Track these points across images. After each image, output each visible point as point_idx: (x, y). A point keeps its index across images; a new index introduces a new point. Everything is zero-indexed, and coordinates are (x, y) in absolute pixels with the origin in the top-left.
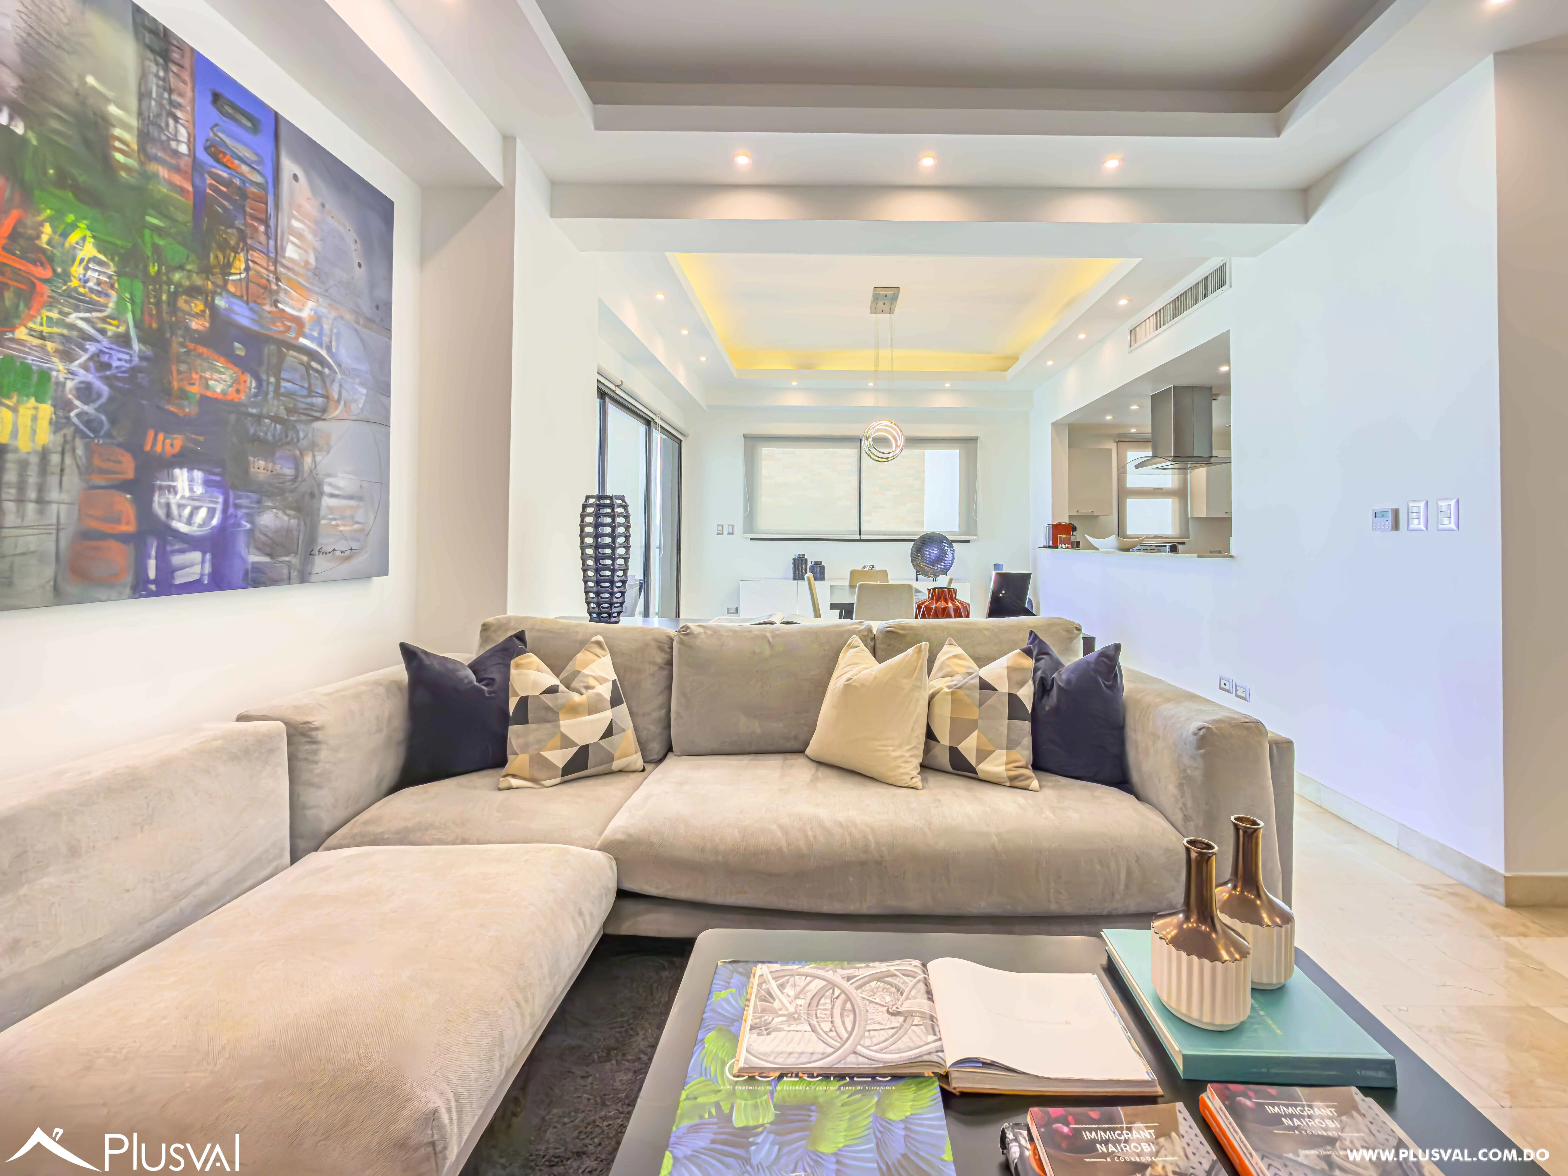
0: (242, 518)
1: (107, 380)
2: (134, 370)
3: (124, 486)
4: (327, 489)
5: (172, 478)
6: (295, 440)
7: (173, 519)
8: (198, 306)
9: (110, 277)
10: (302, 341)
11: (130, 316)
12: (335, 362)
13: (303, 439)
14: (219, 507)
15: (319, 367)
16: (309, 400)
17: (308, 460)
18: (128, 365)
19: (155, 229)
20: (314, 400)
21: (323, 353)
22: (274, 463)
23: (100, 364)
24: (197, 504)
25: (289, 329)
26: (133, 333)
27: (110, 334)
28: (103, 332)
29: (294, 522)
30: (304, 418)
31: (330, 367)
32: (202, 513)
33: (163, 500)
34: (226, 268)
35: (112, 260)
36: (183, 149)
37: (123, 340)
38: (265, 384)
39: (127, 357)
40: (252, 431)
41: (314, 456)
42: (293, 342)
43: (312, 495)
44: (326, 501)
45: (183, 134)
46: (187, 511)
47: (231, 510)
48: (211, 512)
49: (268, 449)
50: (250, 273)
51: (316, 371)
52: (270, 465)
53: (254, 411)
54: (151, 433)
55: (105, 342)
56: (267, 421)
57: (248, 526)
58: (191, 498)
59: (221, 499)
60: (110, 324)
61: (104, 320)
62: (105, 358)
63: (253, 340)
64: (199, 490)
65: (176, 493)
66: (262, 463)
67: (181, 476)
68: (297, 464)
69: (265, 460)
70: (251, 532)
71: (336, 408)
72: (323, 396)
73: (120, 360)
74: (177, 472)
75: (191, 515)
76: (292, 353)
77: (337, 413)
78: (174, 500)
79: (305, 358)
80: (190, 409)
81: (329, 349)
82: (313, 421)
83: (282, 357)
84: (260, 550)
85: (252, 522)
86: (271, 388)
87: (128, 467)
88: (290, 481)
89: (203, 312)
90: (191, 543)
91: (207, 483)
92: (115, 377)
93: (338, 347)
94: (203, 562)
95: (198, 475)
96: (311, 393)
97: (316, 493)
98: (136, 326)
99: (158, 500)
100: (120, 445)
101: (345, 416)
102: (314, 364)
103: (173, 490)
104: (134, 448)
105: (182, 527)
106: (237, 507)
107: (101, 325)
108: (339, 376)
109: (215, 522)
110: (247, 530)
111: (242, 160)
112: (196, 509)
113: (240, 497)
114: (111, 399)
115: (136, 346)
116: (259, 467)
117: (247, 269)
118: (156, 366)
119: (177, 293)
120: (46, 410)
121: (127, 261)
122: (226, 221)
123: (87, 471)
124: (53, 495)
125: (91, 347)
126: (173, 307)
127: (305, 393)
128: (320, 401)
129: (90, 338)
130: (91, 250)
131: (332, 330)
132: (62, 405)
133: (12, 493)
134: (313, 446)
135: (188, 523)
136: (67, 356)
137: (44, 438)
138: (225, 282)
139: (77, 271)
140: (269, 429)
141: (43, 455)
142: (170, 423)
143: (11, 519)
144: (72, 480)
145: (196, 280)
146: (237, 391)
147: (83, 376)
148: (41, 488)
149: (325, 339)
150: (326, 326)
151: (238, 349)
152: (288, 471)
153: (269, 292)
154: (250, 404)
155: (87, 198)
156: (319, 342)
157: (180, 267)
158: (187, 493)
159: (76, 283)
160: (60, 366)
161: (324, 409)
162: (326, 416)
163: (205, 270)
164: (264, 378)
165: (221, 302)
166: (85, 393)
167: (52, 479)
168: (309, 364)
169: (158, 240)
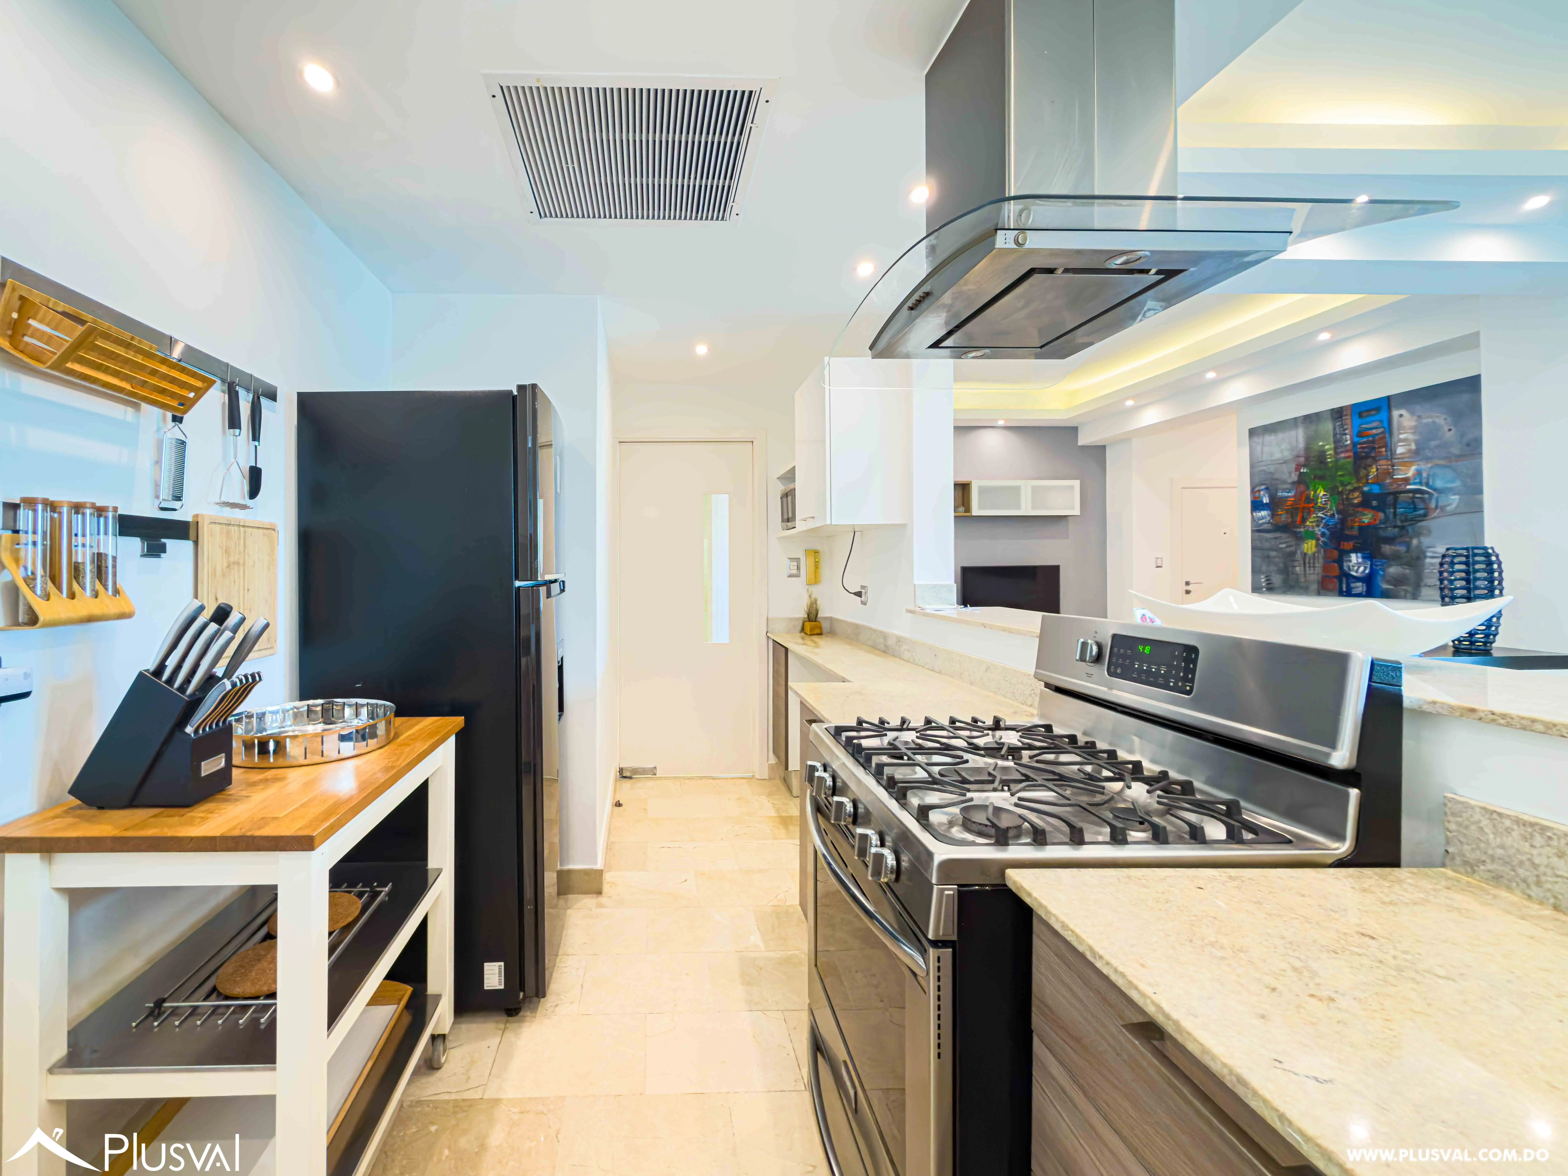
0: (1378, 570)
1: (1328, 529)
2: (1336, 524)
3: (1335, 561)
4: (1427, 554)
5: (1350, 557)
6: (1406, 533)
7: (1351, 571)
8: (1356, 494)
9: (1328, 498)
10: (1409, 487)
11: (1334, 509)
12: (1432, 489)
13: (1412, 532)
14: (1369, 566)
15: (1421, 496)
17: (1415, 542)
18: (1334, 523)
19: (1342, 476)
20: (1417, 513)
21: (1424, 488)
22: (1394, 546)
23: (1326, 526)
24: (1359, 565)
25: (1400, 485)
26: (1335, 512)
27: (1329, 515)
28: (1326, 515)
29: (1407, 571)
30: (1412, 523)
31: (1429, 493)
32: (1362, 569)
33: (1347, 565)
34: (1367, 475)
35: (1328, 493)
36: (1349, 442)
37: (1333, 516)
38: (1388, 513)
39: (1334, 521)
40: (1382, 534)
41: (1419, 539)
42: (1404, 490)
43: (1418, 558)
44: (1427, 560)
45: (1348, 437)
46: (1356, 568)
47: (1374, 567)
48: (1365, 568)
49: (1390, 540)
50: (1379, 471)
51: (1419, 498)
52: (1392, 547)
53: (1383, 526)
54: (1342, 543)
55: (1328, 518)
56: (1390, 528)
59: (1369, 563)
62: (1328, 523)
63: (1382, 498)
64: (1360, 560)
66: (1388, 547)
67: (1353, 556)
68: (1409, 545)
69: (1390, 545)
70: (1383, 576)
71: (1434, 513)
72: (1424, 509)
73: (1332, 522)
74: (1351, 555)
75: (1358, 569)
76: (1402, 495)
77: (1434, 515)
78: (1351, 564)
79: (1411, 495)
80: (1355, 532)
81: (1427, 485)
82: (1417, 523)
83: (1396, 499)
84: (1388, 582)
85: (1383, 572)
86: (1391, 514)
87: (1336, 555)
88: (1404, 553)
89: (1359, 495)
90: (1358, 579)
91: (1363, 558)
92: (1331, 528)
93: (1433, 481)
94: (1363, 586)
95: (1359, 555)
96: (1415, 509)
97: (1422, 556)
98: (1336, 510)
99: (1345, 564)
100: (1333, 548)
101: (1441, 515)
102: (1417, 496)
103: (1350, 561)
104: (1337, 548)
105: (1354, 573)
106: (1376, 565)
108: (1436, 496)
109: (1367, 571)
110: (1381, 575)
111: (1372, 429)
112: (1359, 567)
113: (1378, 562)
114: (1330, 535)
115: (1336, 516)
116: (1387, 549)
117: (1377, 470)
118: (1343, 521)
119: (1349, 493)
120: (1314, 542)
121: (1332, 491)
122: (1367, 457)
123: (1325, 558)
124: (1317, 565)
125: (1324, 521)
126: (1348, 499)
127: (1412, 510)
128: (1422, 512)
129: (1322, 518)
130: (1322, 493)
131: (1428, 475)
132: (1318, 540)
133: (1307, 565)
134: (1418, 535)
135: (1357, 571)
136: (1318, 526)
137: (1314, 549)
138: (1368, 480)
139: (1319, 500)
140: (1391, 532)
141: (1314, 554)
142: (1349, 538)
143: (1308, 572)
144: (1321, 561)
145: (1356, 485)
146: (1375, 520)
147: (1323, 530)
148: (1314, 563)
149: (1424, 481)
150: (1425, 475)
151: (1374, 503)
152: (1402, 549)
153: (1390, 474)
154: (1381, 523)
155: (1321, 478)
156: (1420, 483)
157: (1349, 484)
158: (1356, 562)
159: (1319, 504)
160: (1317, 529)
161: (1425, 515)
162: (1427, 518)
163: (1359, 480)
164: (1387, 511)
165: (1366, 489)
166: (1323, 534)
167: (1316, 561)
168: (1413, 498)
169: (1342, 479)
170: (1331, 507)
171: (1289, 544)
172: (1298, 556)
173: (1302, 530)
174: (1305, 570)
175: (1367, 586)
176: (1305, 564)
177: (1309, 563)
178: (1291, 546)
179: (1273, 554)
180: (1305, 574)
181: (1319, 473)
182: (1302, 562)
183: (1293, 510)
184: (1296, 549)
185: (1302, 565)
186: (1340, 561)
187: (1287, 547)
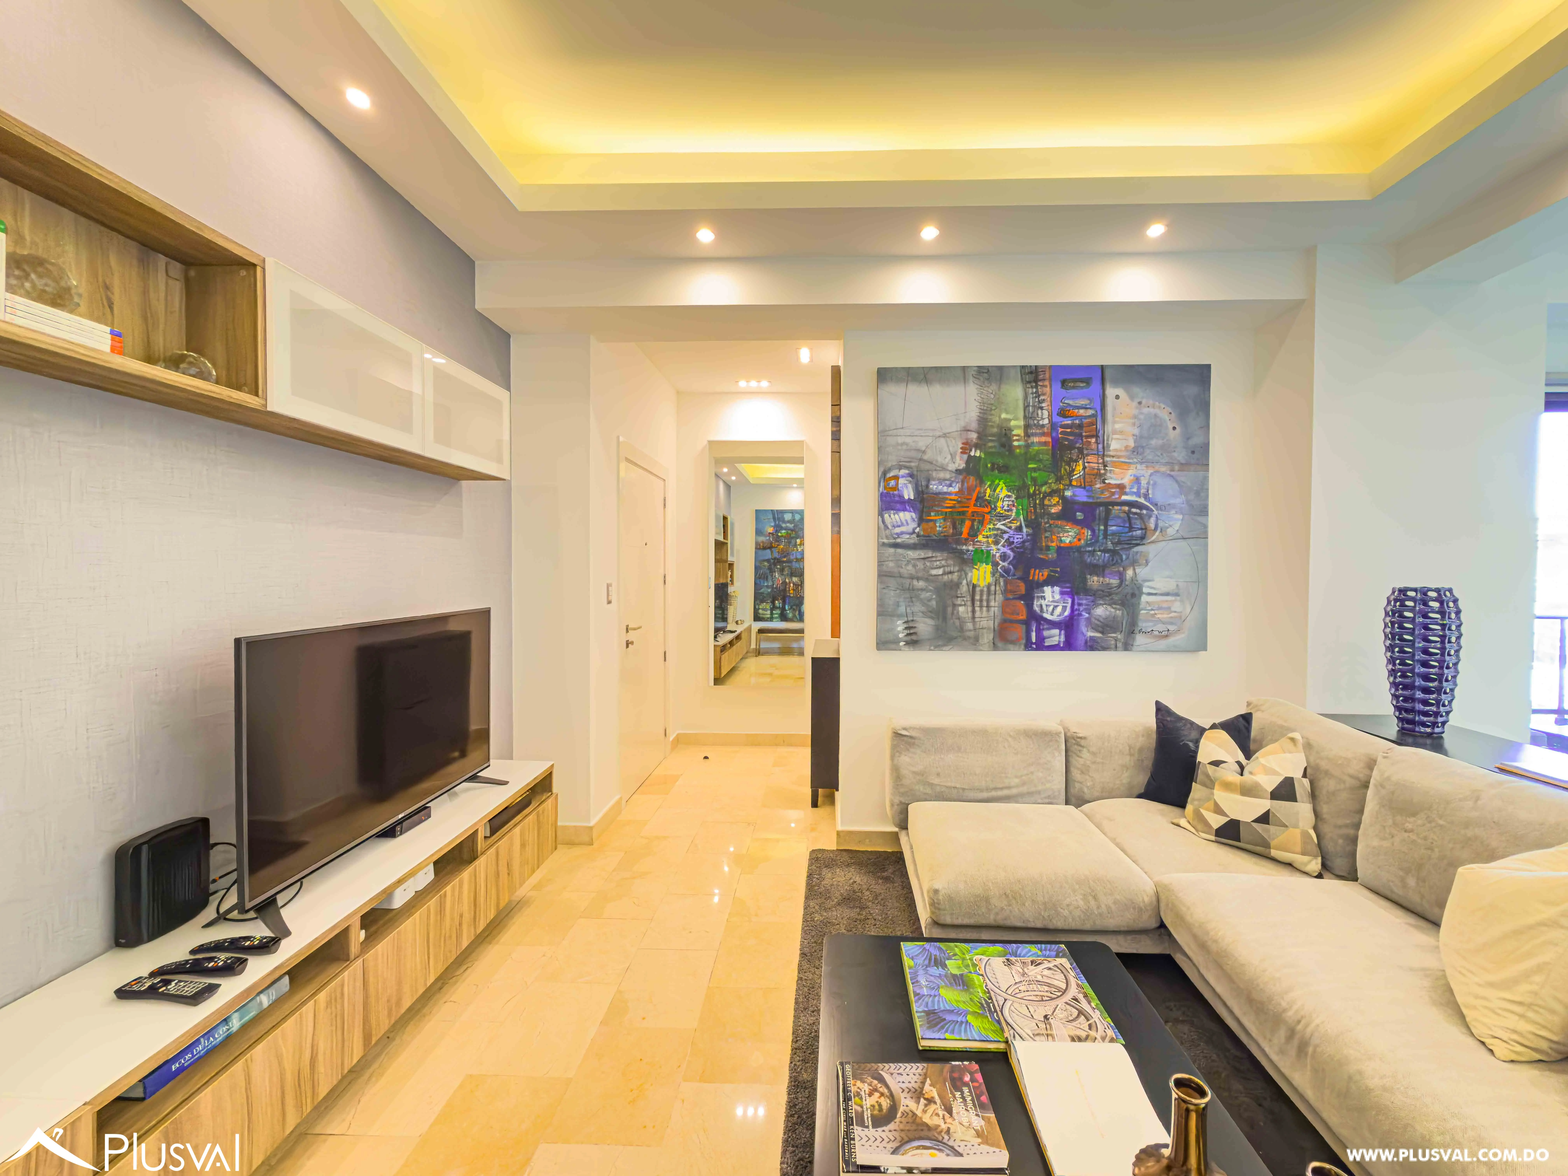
0: (1082, 611)
1: (1012, 550)
2: (1023, 542)
3: (1020, 598)
4: (1145, 590)
5: (1043, 592)
6: (1119, 561)
7: (1044, 612)
8: (1055, 500)
9: (1013, 501)
10: (1124, 498)
11: (1021, 517)
12: (1151, 504)
13: (1126, 559)
14: (1069, 605)
15: (1138, 511)
16: (1130, 534)
17: (1130, 573)
18: (1021, 540)
19: (1034, 470)
20: (1134, 533)
21: (1142, 500)
22: (1103, 577)
23: (1009, 543)
24: (1056, 604)
25: (1113, 494)
26: (1023, 525)
27: (1013, 528)
28: (1010, 528)
29: (1119, 613)
30: (1126, 546)
31: (1147, 508)
32: (1059, 609)
33: (1039, 603)
34: (1071, 474)
35: (1014, 493)
36: (1045, 422)
37: (1019, 529)
38: (1097, 531)
39: (1021, 536)
40: (1089, 560)
41: (1134, 570)
42: (1118, 500)
43: (1133, 595)
44: (1144, 598)
45: (1045, 413)
46: (1051, 608)
47: (1076, 607)
48: (1064, 608)
49: (1099, 570)
50: (1086, 470)
51: (1135, 513)
52: (1101, 579)
53: (1090, 549)
54: (1032, 571)
55: (1012, 532)
56: (1099, 553)
57: (1087, 615)
58: (1053, 601)
59: (1070, 601)
60: (1013, 523)
61: (1010, 522)
62: (1011, 540)
63: (1089, 508)
64: (1057, 597)
65: (1045, 599)
66: (1095, 578)
67: (1048, 590)
68: (1121, 576)
69: (1098, 576)
70: (1088, 619)
71: (1154, 534)
72: (1142, 529)
73: (1018, 538)
74: (1045, 588)
75: (1053, 609)
76: (1116, 507)
77: (1154, 537)
78: (1044, 603)
79: (1127, 508)
80: (1052, 555)
81: (1146, 496)
82: (1133, 547)
83: (1108, 512)
84: (1095, 629)
85: (1089, 614)
86: (1101, 533)
87: (1022, 588)
88: (1116, 587)
89: (1059, 502)
90: (1053, 624)
91: (1062, 593)
92: (1016, 547)
93: (1153, 493)
94: (1060, 634)
95: (1057, 589)
96: (1131, 528)
97: (1137, 592)
98: (1024, 521)
99: (1036, 603)
100: (1018, 579)
101: (1161, 538)
102: (1134, 510)
103: (1044, 598)
104: (1024, 578)
105: (1049, 617)
106: (1080, 605)
107: (1009, 525)
108: (1156, 512)
109: (1067, 613)
110: (1086, 618)
111: (1078, 408)
112: (1055, 607)
113: (1082, 599)
114: (1014, 557)
115: (1025, 530)
116: (1094, 581)
117: (1084, 468)
118: (1035, 537)
119: (1044, 497)
120: (989, 568)
121: (1020, 491)
122: (1071, 447)
123: (1005, 592)
124: (992, 603)
125: (1006, 536)
126: (1042, 505)
127: (1127, 530)
128: (1139, 532)
129: (1005, 532)
130: (1005, 492)
131: (1148, 483)
132: (995, 564)
133: (977, 603)
134: (1134, 563)
135: (1052, 614)
136: (996, 543)
137: (989, 579)
138: (1071, 481)
139: (999, 504)
140: (1101, 557)
141: (989, 586)
142: (1042, 564)
143: (978, 614)
144: (1000, 597)
145: (1054, 486)
146: (1079, 540)
147: (1003, 550)
148: (988, 601)
149: (1143, 491)
150: (1144, 482)
151: (1080, 515)
152: (1115, 582)
153: (1100, 476)
154: (1087, 545)
155: (1004, 469)
156: (1138, 494)
157: (1046, 483)
158: (1051, 599)
159: (999, 509)
160: (994, 547)
161: (1143, 538)
162: (1145, 542)
163: (1059, 479)
164: (1096, 528)
165: (1068, 493)
166: (1004, 557)
167: (992, 597)
168: (1129, 511)
169: (1034, 475)
170: (1018, 514)
171: (947, 569)
172: (964, 588)
173: (971, 548)
174: (974, 611)
175: (1066, 636)
176: (973, 601)
177: (981, 601)
178: (950, 573)
179: (921, 584)
180: (974, 618)
181: (1001, 462)
182: (969, 598)
183: (956, 516)
184: (960, 577)
185: (969, 603)
186: (1028, 598)
187: (944, 574)
